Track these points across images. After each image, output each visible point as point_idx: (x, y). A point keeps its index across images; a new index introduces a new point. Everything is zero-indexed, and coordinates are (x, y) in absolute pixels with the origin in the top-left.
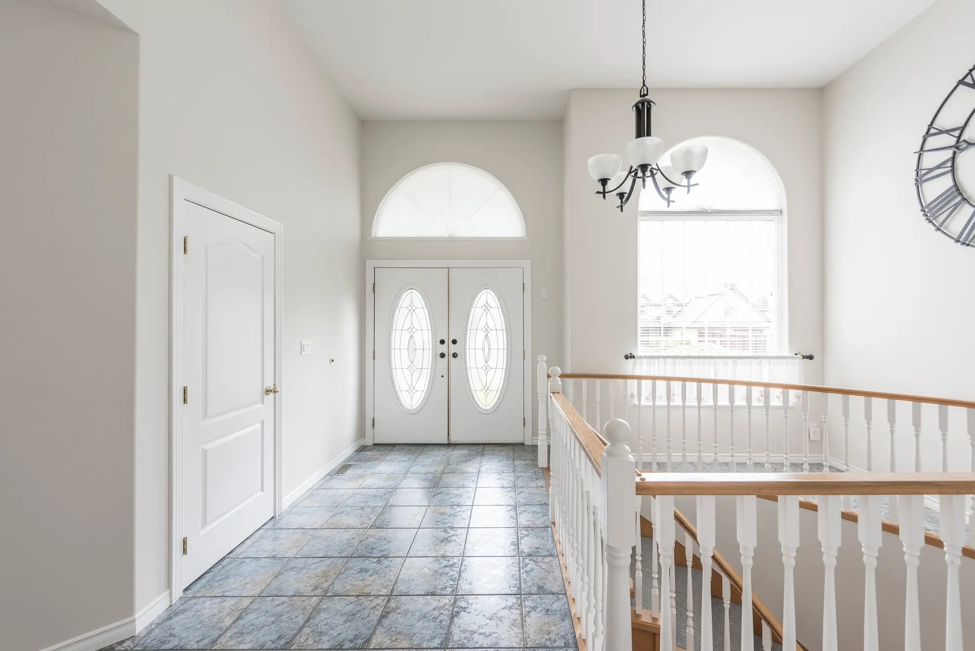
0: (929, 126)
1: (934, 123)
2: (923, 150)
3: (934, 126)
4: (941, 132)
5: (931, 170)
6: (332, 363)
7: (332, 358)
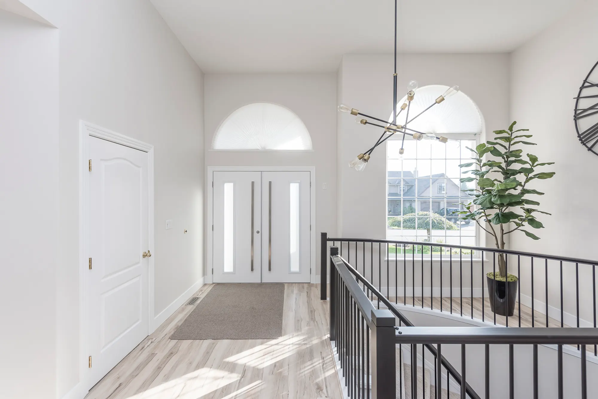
0: (584, 81)
1: (588, 79)
2: (580, 97)
3: (587, 81)
4: (592, 85)
5: (585, 110)
6: (185, 233)
7: (186, 230)
